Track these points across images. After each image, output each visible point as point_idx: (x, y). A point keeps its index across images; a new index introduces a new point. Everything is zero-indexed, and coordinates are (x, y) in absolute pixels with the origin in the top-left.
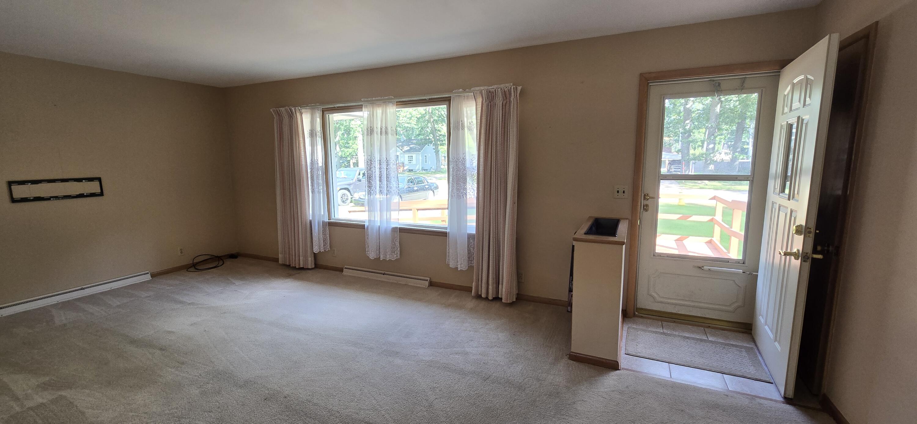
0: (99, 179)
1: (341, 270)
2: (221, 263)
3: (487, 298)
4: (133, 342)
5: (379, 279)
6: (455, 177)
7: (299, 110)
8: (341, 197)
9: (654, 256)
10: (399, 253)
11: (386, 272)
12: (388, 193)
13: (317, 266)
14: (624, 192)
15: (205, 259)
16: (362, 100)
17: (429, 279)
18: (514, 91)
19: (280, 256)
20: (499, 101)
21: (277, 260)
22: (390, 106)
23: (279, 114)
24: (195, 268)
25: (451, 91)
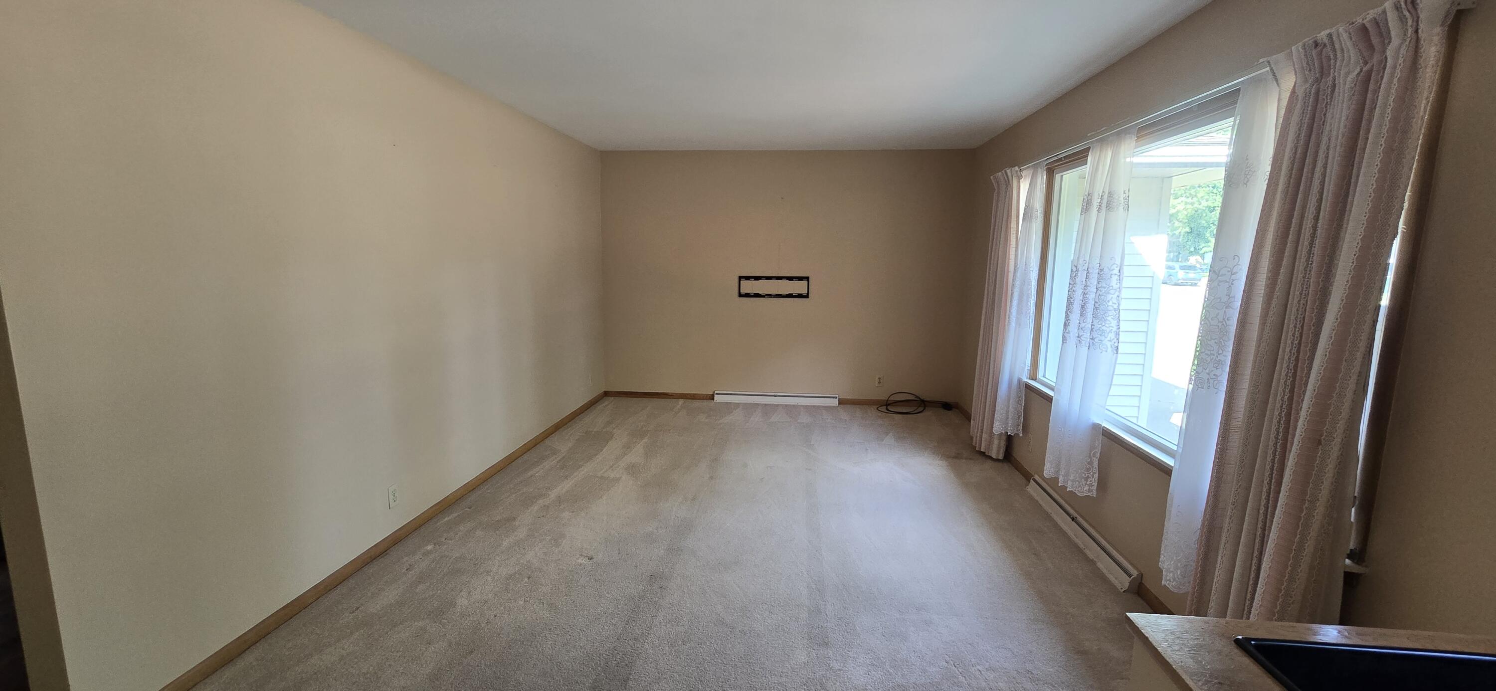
0: (808, 279)
1: (1027, 479)
5: (1062, 525)
7: (1017, 172)
10: (1096, 484)
11: (1079, 519)
13: (1009, 458)
15: (908, 399)
17: (1135, 573)
20: (1346, 74)
22: (1127, 141)
23: (999, 184)
24: (888, 408)
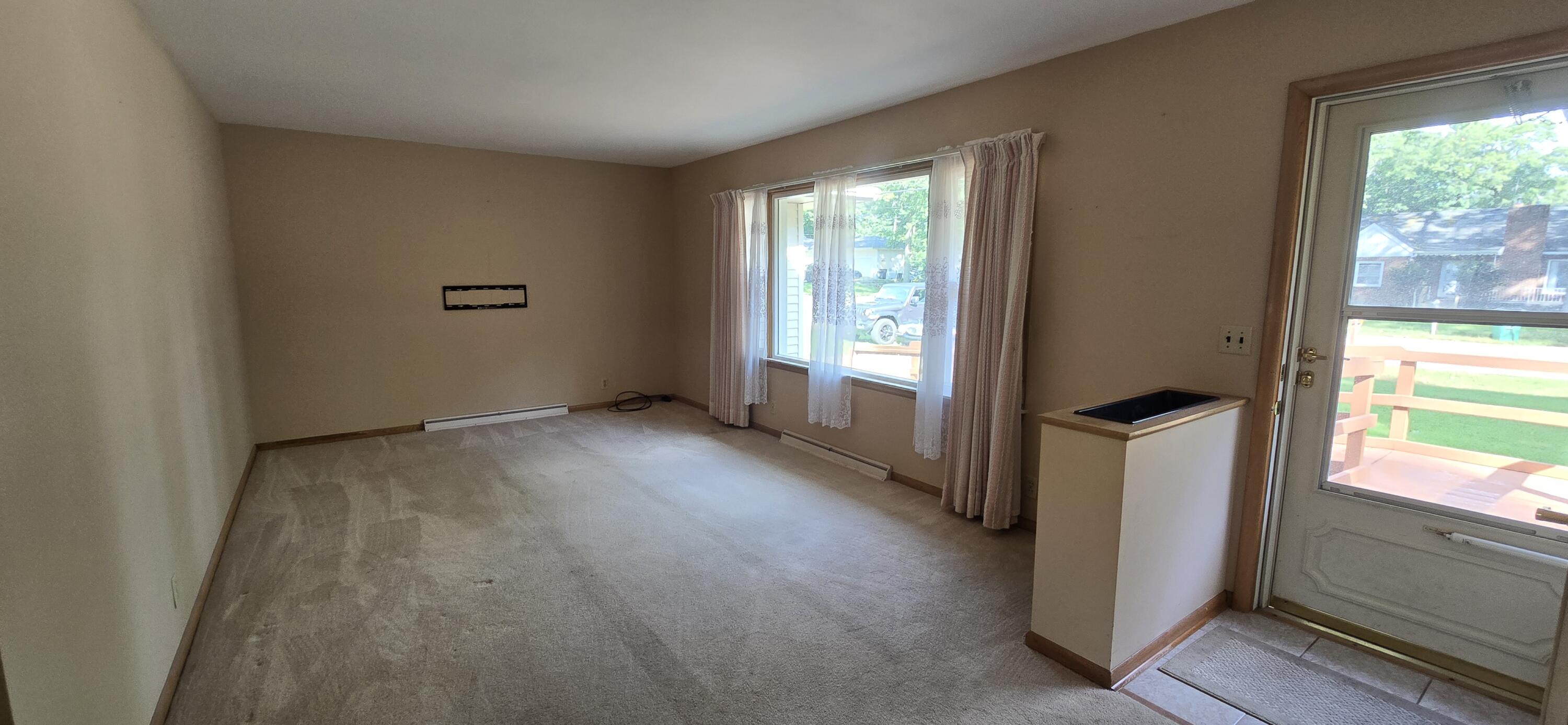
0: (524, 287)
1: (777, 435)
2: (647, 405)
3: (963, 515)
4: (505, 479)
5: (822, 456)
6: (929, 298)
7: (740, 193)
8: (881, 331)
9: (1321, 487)
10: (850, 418)
11: (834, 448)
12: (838, 322)
13: (752, 425)
14: (1241, 340)
15: (633, 397)
16: (814, 174)
17: (889, 467)
18: (1026, 143)
19: (711, 404)
20: (1002, 165)
21: (706, 409)
22: (849, 181)
23: (719, 202)
24: (617, 408)
25: (933, 151)
